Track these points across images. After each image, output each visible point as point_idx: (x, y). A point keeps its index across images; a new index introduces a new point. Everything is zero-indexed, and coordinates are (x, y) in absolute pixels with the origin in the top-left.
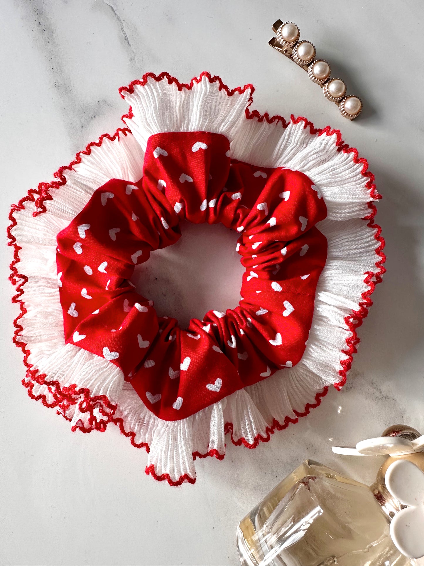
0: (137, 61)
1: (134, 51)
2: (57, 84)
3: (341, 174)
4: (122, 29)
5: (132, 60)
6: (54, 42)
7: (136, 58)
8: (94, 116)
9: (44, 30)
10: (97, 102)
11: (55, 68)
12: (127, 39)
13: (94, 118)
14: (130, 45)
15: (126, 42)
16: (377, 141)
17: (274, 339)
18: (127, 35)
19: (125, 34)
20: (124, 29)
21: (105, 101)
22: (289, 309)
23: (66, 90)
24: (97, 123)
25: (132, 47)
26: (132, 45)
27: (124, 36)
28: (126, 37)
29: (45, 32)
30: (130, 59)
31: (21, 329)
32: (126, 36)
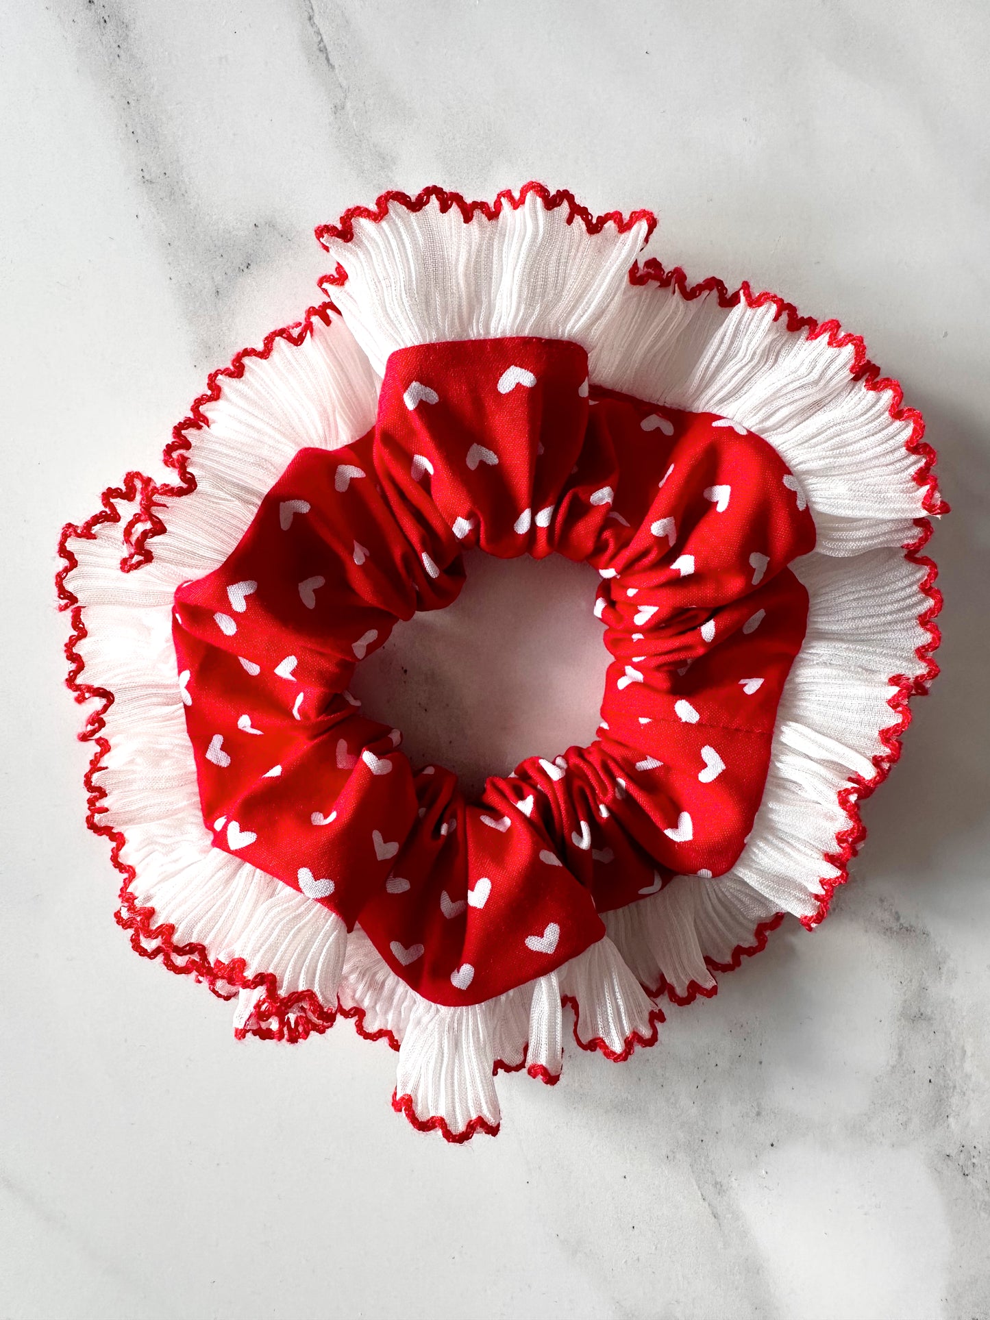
0: (351, 113)
1: (344, 84)
2: (147, 177)
3: (856, 447)
4: (310, 18)
5: (338, 109)
6: (132, 56)
7: (348, 105)
8: (246, 265)
9: (105, 21)
10: (251, 225)
11: (139, 131)
12: (323, 50)
13: (245, 270)
14: (332, 67)
15: (323, 57)
16: (946, 334)
17: (675, 825)
18: (324, 37)
19: (319, 33)
20: (316, 19)
21: (272, 225)
22: (713, 765)
23: (172, 193)
24: (254, 284)
25: (337, 71)
26: (336, 66)
27: (317, 39)
28: (322, 45)
29: (109, 24)
30: (332, 106)
31: (103, 794)
32: (322, 40)
